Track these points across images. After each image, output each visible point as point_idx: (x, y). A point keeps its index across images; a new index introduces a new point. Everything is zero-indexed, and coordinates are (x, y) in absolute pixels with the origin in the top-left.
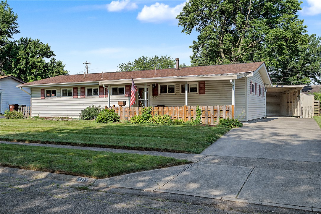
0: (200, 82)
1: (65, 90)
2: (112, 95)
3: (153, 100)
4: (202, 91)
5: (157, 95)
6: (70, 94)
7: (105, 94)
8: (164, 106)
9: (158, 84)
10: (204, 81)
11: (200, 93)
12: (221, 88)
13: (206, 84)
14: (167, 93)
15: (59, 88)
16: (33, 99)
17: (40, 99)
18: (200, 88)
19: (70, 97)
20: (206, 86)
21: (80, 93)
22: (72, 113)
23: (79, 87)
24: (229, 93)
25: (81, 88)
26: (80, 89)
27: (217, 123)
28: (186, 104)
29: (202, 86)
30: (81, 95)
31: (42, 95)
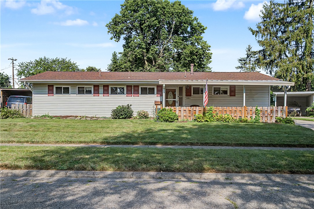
0: (231, 86)
1: (83, 87)
2: (141, 94)
3: (186, 100)
4: (233, 94)
5: (191, 96)
6: (89, 92)
7: (134, 94)
8: (199, 106)
9: (191, 86)
10: (235, 86)
11: (231, 96)
12: (249, 92)
13: (236, 88)
14: (199, 94)
15: (73, 85)
16: (35, 95)
17: (47, 95)
18: (231, 91)
19: (89, 95)
20: (236, 90)
21: (103, 91)
22: (92, 112)
23: (100, 85)
24: (256, 96)
25: (104, 86)
26: (103, 88)
27: (274, 121)
28: (244, 105)
29: (233, 89)
30: (104, 93)
31: (50, 92)
